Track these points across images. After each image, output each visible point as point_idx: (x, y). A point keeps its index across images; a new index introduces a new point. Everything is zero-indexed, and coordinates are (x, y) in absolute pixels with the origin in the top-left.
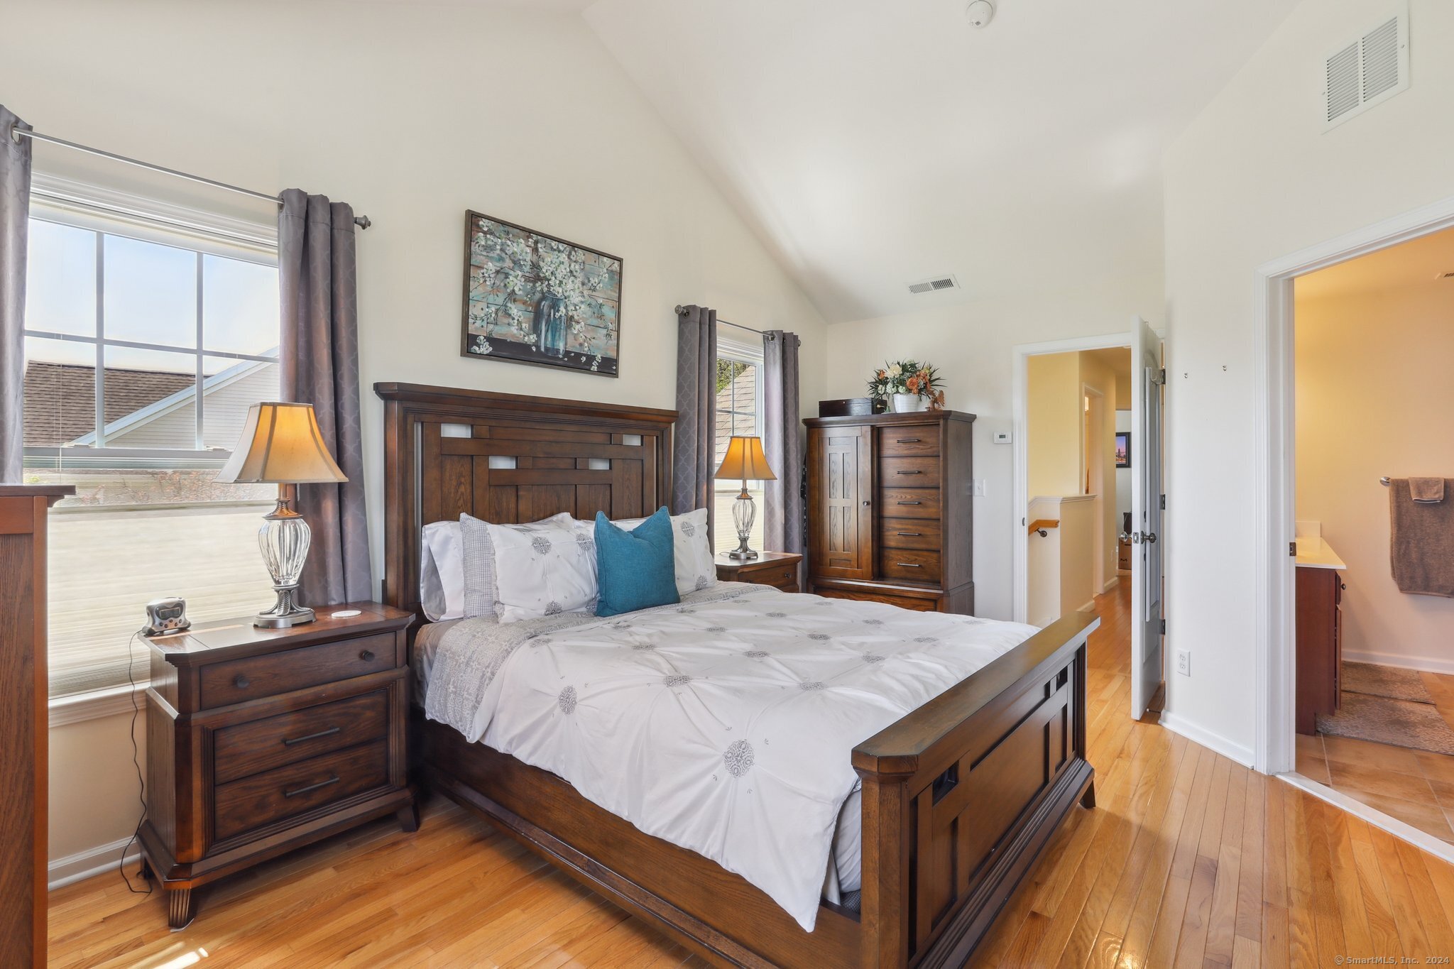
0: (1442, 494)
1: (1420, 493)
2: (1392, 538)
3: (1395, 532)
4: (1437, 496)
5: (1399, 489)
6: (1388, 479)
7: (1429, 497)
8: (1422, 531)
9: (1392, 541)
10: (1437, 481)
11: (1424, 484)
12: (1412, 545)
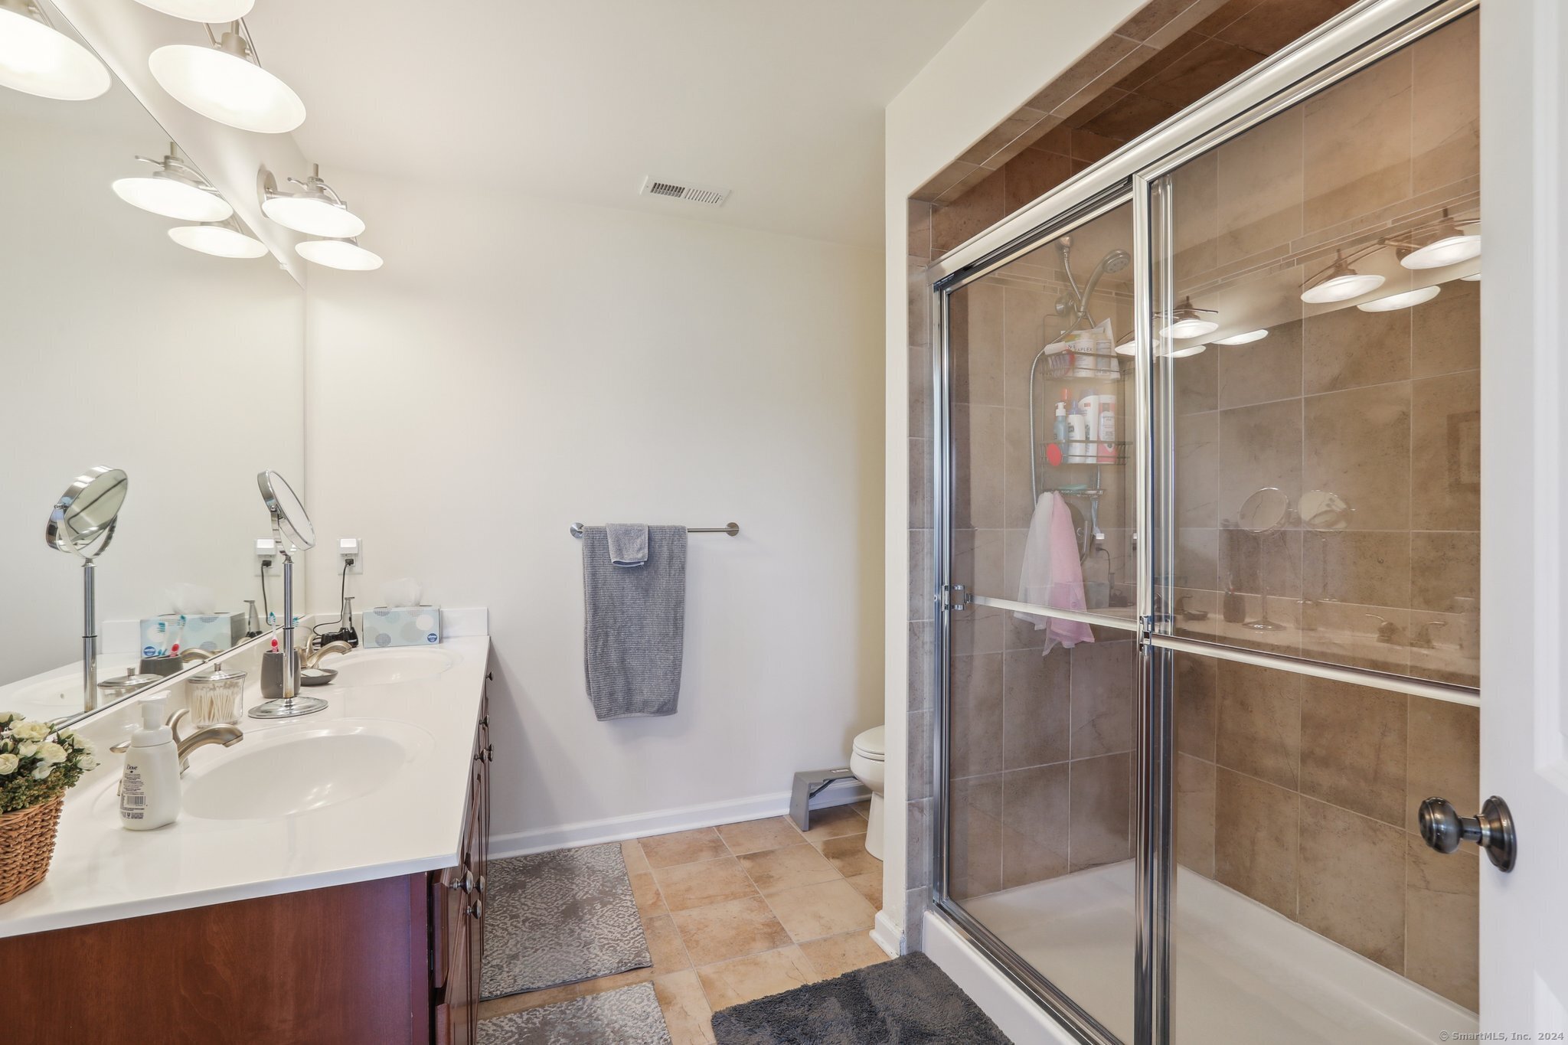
0: (646, 551)
1: (620, 551)
2: (586, 628)
3: (590, 615)
4: (640, 555)
5: (594, 540)
6: (581, 526)
7: (631, 556)
8: (623, 613)
9: (586, 633)
10: (639, 530)
11: (626, 533)
12: (611, 638)
